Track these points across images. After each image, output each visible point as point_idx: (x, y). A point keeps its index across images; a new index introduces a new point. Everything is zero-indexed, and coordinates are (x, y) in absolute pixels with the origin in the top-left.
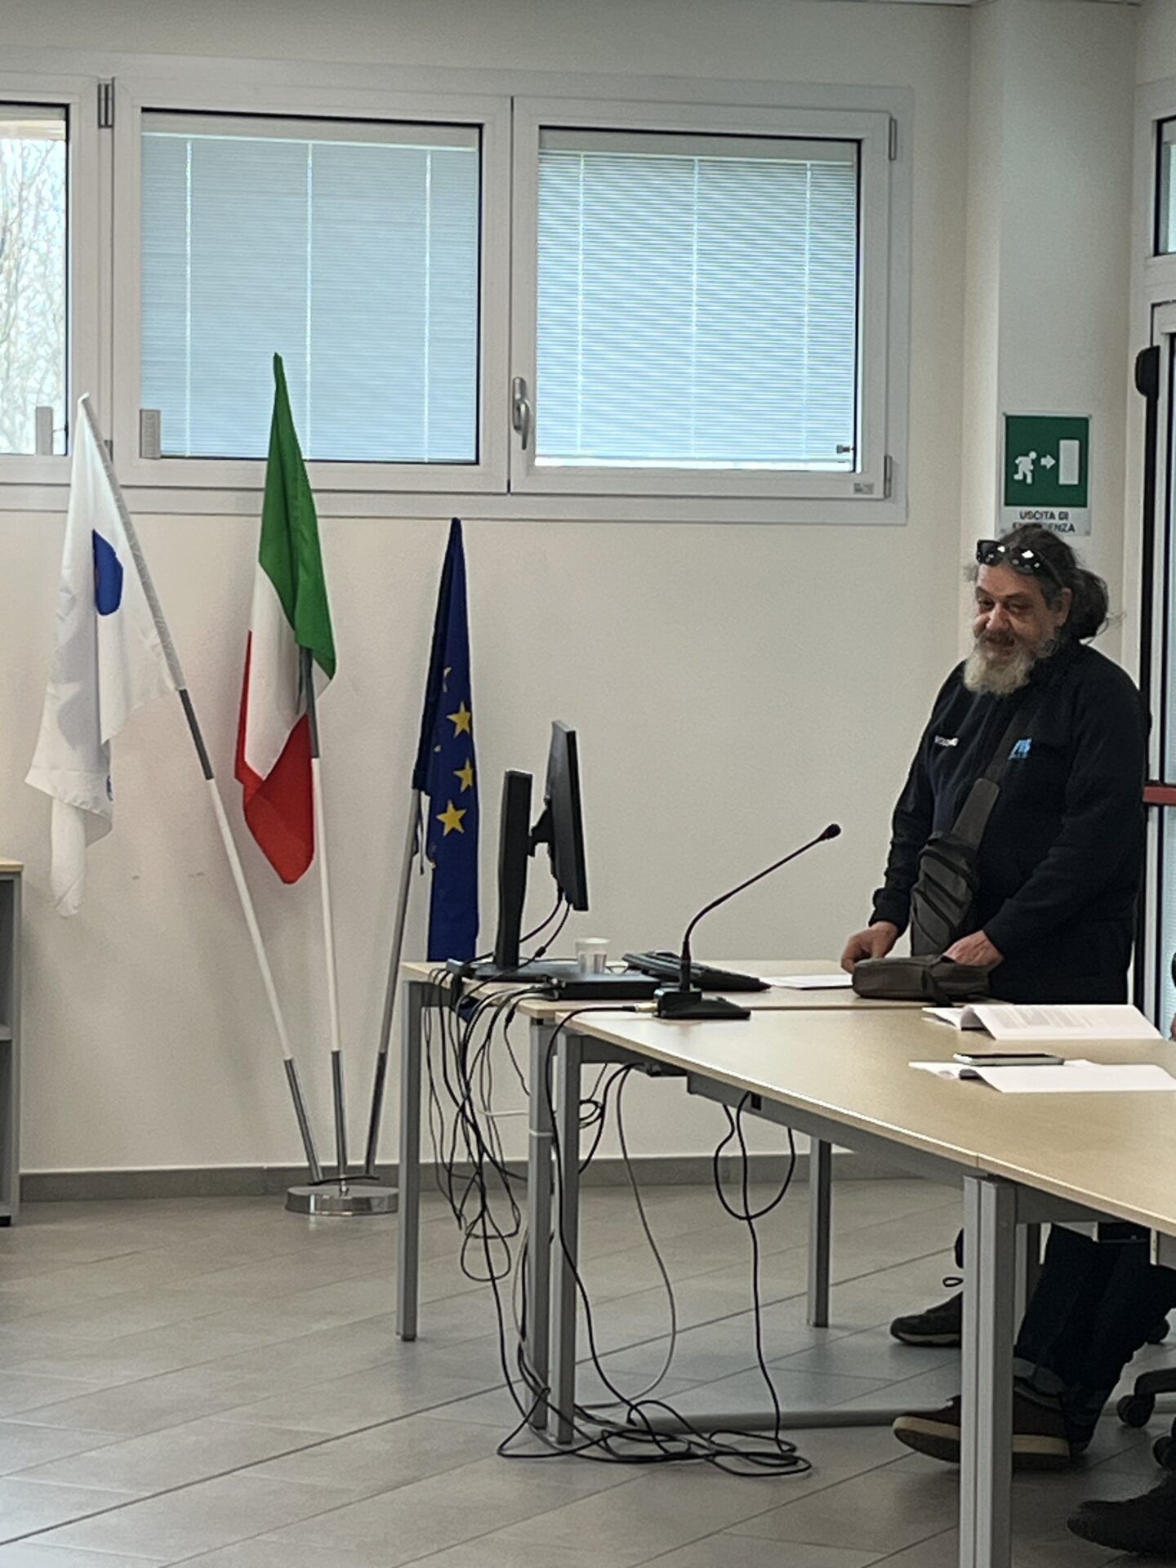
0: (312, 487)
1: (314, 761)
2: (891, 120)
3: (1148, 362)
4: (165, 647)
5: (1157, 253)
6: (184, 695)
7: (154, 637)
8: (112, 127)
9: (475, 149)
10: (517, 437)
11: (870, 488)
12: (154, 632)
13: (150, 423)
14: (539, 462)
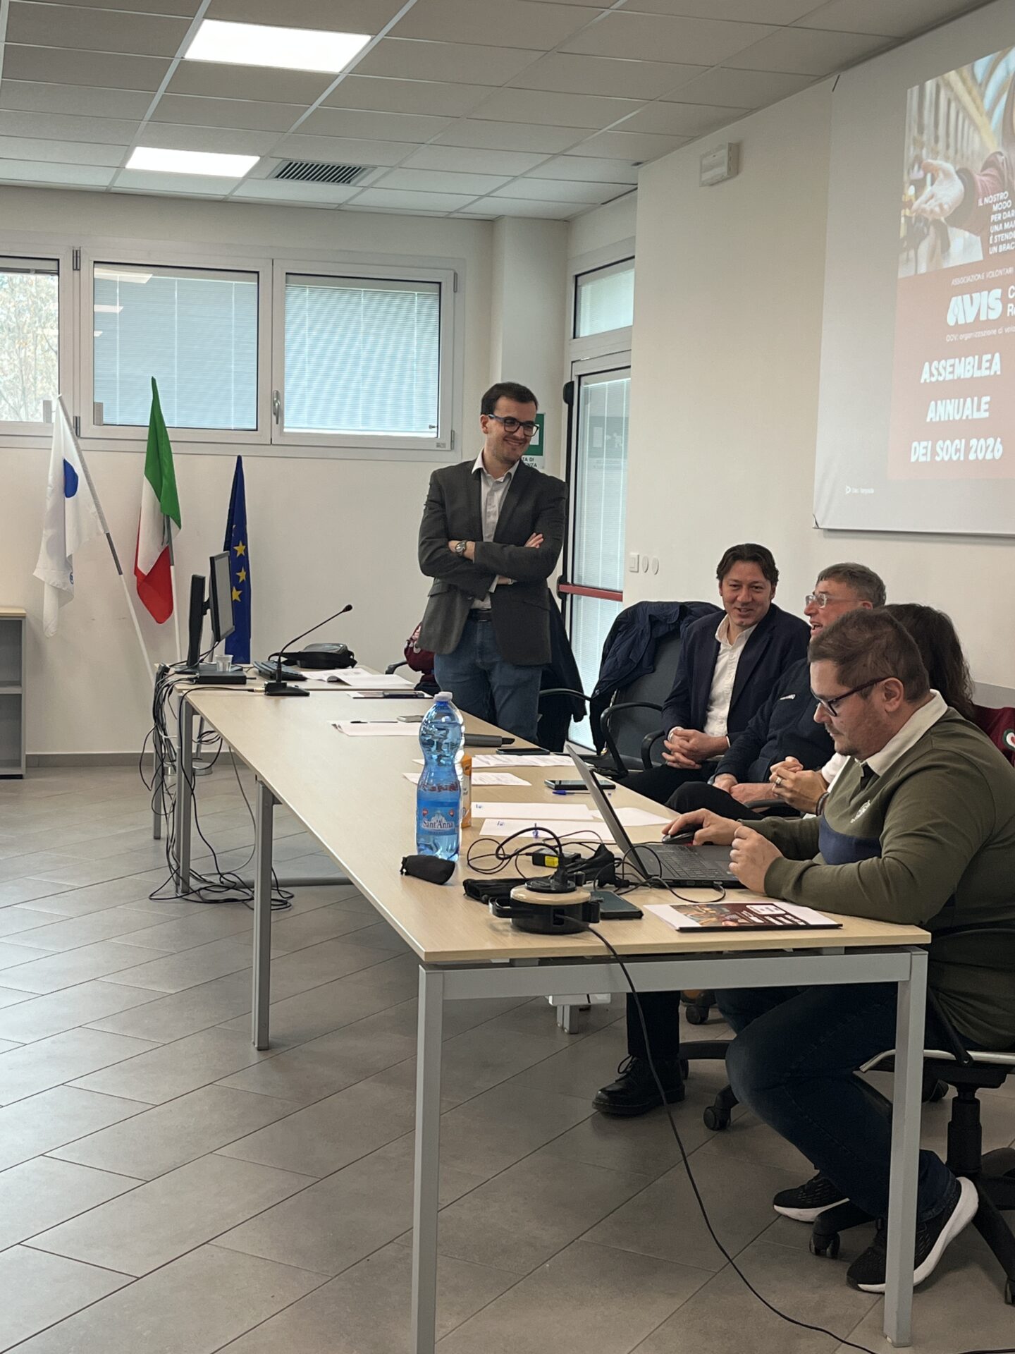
0: (170, 439)
1: (172, 568)
2: (455, 275)
3: (569, 387)
4: (99, 513)
5: (574, 337)
6: (108, 535)
7: (94, 509)
8: (79, 270)
9: (256, 283)
10: (274, 418)
11: (444, 445)
12: (94, 506)
13: (98, 409)
14: (285, 430)
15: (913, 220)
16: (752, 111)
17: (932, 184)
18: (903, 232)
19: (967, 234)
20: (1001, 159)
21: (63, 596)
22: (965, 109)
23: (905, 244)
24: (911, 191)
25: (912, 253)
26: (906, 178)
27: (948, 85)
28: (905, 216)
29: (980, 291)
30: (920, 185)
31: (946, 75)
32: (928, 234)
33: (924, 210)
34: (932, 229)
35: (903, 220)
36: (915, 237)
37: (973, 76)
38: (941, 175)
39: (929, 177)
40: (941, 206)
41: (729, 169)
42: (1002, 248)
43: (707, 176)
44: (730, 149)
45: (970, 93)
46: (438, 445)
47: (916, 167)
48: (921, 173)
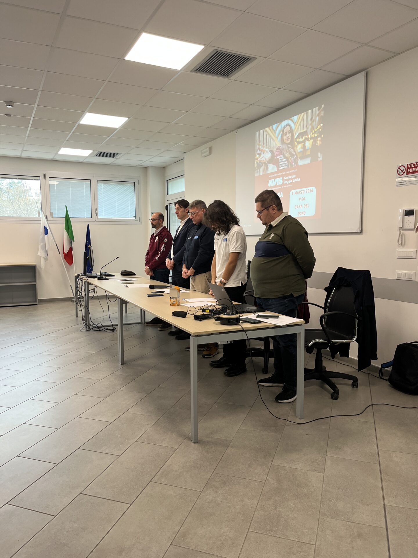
0: (71, 220)
1: (72, 252)
2: (138, 180)
3: (167, 207)
4: (54, 239)
5: (167, 195)
6: (56, 244)
7: (52, 238)
8: (45, 179)
9: (90, 182)
10: (96, 215)
11: (137, 221)
13: (52, 214)
14: (99, 218)
15: (258, 163)
16: (214, 139)
17: (263, 154)
18: (256, 165)
19: (273, 165)
20: (281, 147)
21: (46, 259)
22: (271, 136)
23: (257, 168)
24: (258, 156)
25: (258, 170)
26: (256, 153)
27: (266, 131)
28: (256, 162)
29: (277, 178)
30: (260, 154)
31: (266, 129)
32: (262, 166)
33: (261, 160)
34: (263, 165)
35: (256, 163)
36: (259, 166)
37: (273, 129)
38: (265, 152)
39: (262, 152)
40: (266, 159)
41: (209, 153)
42: (282, 168)
43: (204, 155)
44: (209, 148)
45: (272, 132)
46: (136, 221)
47: (259, 150)
48: (260, 152)
